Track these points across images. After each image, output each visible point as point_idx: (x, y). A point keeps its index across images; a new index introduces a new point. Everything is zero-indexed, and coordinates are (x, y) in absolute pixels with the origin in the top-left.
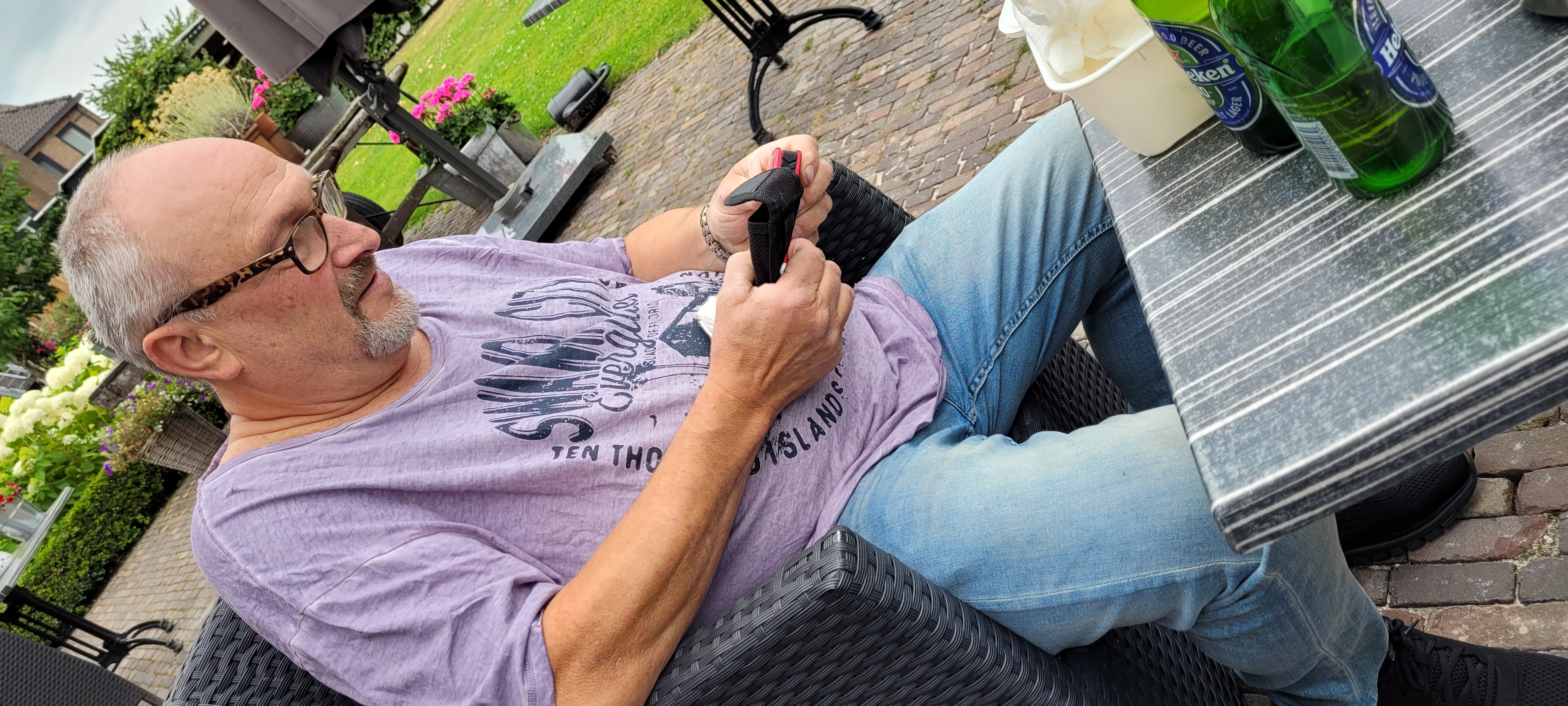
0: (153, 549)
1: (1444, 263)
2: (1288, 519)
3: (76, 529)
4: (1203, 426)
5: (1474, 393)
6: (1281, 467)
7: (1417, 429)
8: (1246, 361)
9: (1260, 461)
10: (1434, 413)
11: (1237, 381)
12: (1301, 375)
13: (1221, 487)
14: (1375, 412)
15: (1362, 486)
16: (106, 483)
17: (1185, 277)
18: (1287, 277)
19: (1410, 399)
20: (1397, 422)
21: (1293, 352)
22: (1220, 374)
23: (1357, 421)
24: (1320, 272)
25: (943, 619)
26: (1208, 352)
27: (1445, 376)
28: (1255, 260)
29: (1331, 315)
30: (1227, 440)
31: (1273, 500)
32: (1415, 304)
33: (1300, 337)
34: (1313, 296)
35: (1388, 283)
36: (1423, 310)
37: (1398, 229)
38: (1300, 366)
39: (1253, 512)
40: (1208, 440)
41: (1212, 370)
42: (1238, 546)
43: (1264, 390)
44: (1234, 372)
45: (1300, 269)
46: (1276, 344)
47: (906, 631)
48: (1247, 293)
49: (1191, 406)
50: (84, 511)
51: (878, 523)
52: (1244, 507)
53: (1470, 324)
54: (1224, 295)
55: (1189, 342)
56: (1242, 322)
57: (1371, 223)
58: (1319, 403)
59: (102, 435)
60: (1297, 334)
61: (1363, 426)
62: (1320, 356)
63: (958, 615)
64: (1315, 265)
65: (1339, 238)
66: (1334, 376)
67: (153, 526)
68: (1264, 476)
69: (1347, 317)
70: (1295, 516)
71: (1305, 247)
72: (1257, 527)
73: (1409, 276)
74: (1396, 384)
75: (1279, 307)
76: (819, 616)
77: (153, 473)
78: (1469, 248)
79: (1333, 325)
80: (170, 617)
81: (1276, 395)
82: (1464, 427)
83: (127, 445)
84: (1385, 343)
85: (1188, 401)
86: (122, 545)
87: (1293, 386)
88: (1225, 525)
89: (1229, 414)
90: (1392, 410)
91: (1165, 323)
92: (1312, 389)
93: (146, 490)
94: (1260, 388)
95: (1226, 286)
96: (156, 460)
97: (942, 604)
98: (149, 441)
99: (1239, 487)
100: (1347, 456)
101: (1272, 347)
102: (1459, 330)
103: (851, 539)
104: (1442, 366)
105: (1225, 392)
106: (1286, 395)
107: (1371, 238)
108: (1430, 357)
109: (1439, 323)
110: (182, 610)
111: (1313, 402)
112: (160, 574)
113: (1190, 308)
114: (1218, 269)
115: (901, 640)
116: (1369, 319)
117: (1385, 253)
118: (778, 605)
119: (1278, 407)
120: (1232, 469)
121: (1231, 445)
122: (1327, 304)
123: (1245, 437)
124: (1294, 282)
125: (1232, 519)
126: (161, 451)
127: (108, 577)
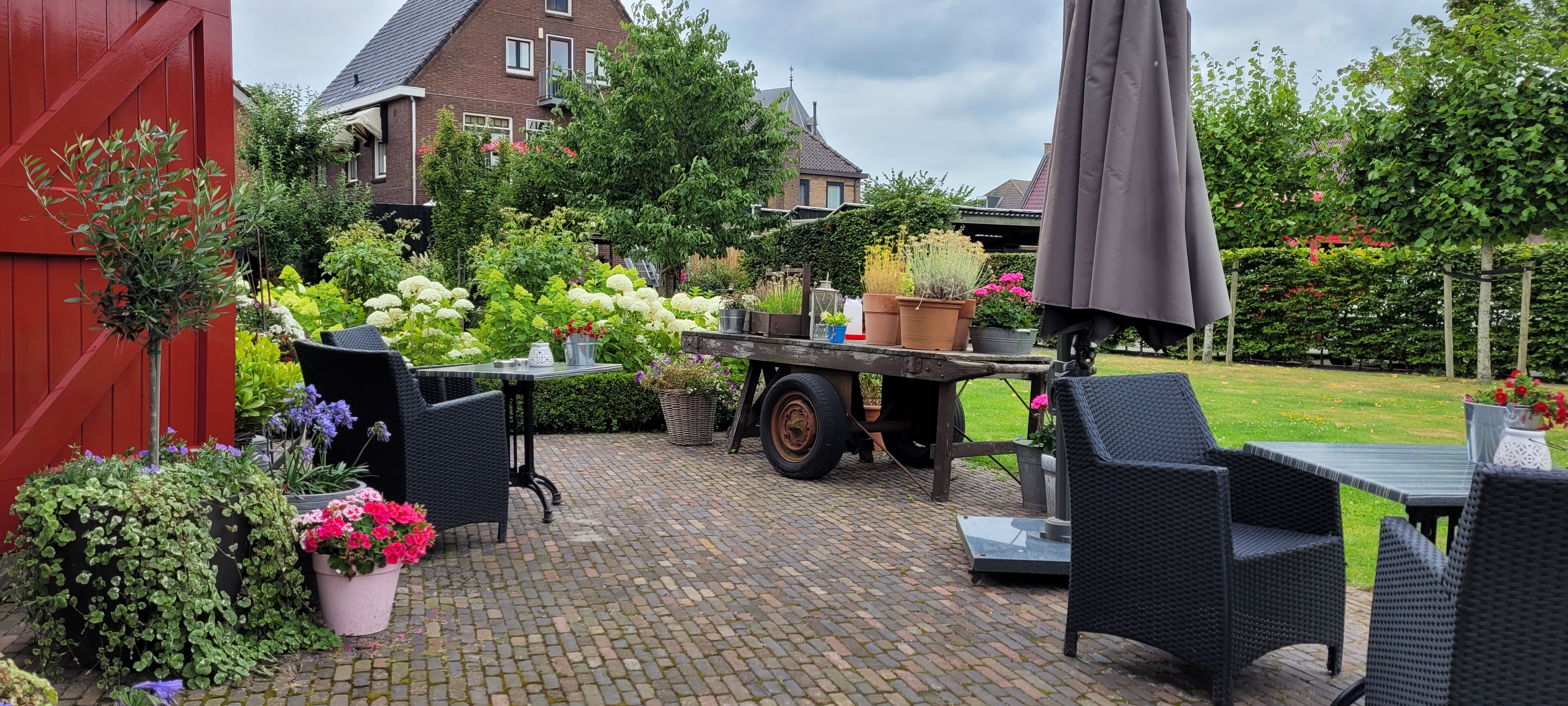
3: (582, 387)
16: (626, 382)
50: (598, 382)
59: (660, 358)
67: (613, 435)
77: (652, 408)
80: (564, 495)
83: (664, 378)
86: (589, 423)
93: (637, 412)
98: (676, 390)
110: (574, 501)
126: (673, 403)
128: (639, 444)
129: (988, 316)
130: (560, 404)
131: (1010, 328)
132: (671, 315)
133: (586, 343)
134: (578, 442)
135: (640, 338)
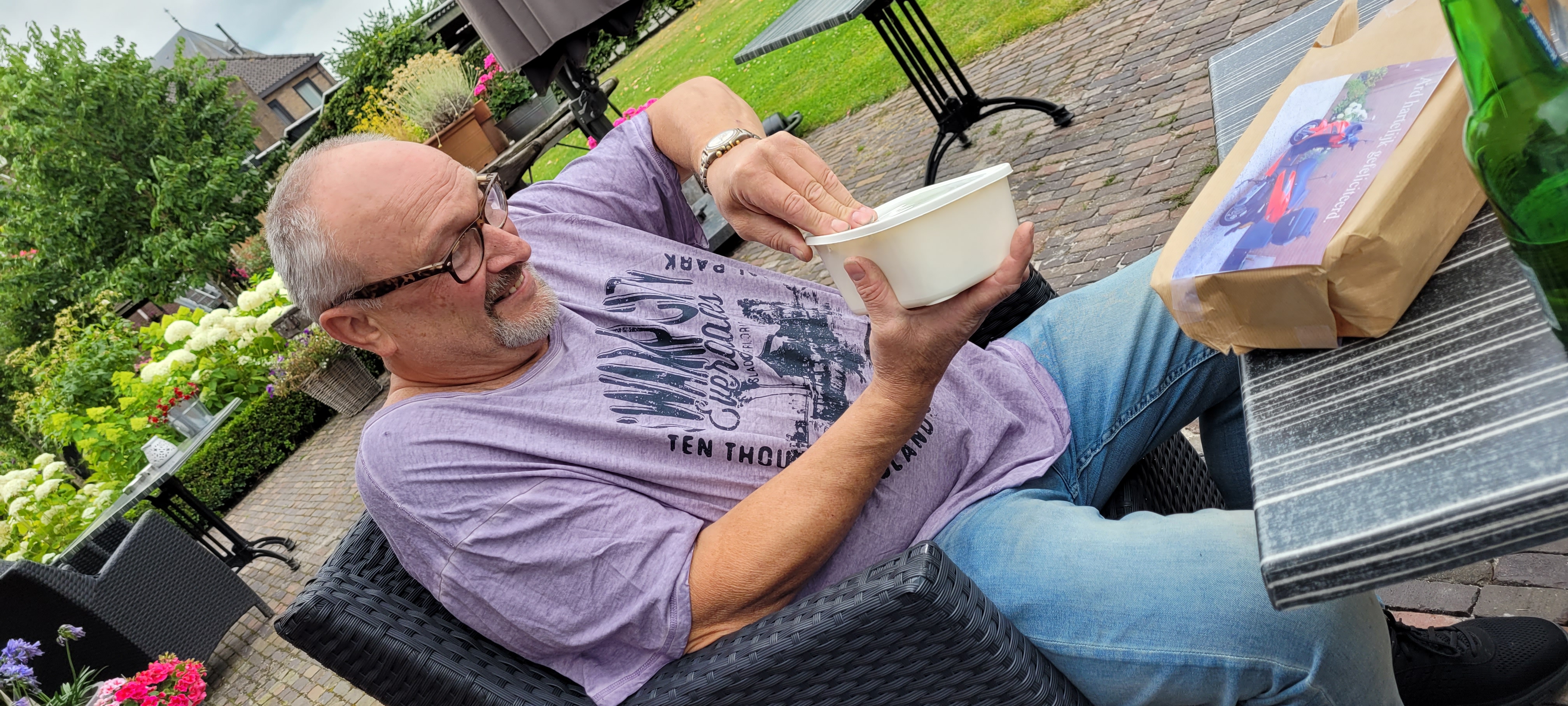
0: (293, 474)
1: (1515, 395)
2: (1327, 587)
3: (231, 440)
4: (1269, 496)
5: (1512, 506)
6: (1329, 539)
7: (1457, 528)
8: (1321, 449)
9: (1312, 532)
10: (1474, 517)
11: (1309, 464)
12: (1366, 468)
13: (1273, 548)
14: (1423, 506)
15: (1399, 570)
16: (266, 405)
17: (1286, 372)
18: (1375, 385)
19: (1455, 501)
20: (1440, 518)
21: (1364, 448)
22: (1296, 456)
23: (1405, 512)
24: (1405, 386)
25: (1006, 647)
26: (1290, 436)
27: (1490, 487)
28: (1351, 367)
29: (1405, 422)
30: (1288, 510)
31: (1316, 566)
32: (1481, 424)
33: (1373, 437)
34: (1393, 404)
35: (1462, 404)
36: (1486, 431)
37: (1483, 361)
38: (1368, 460)
39: (1297, 574)
40: (1272, 508)
41: (1289, 451)
42: (1278, 603)
43: (1330, 475)
44: (1309, 456)
45: (1388, 381)
46: (1351, 439)
47: (970, 649)
48: (1336, 393)
49: (1264, 478)
50: (241, 425)
51: (966, 544)
52: (1288, 567)
53: (1523, 448)
54: (1316, 392)
55: (1276, 426)
56: (1326, 416)
57: (1461, 352)
58: (1376, 492)
59: (274, 361)
60: (1371, 433)
61: (1408, 517)
62: (1387, 454)
63: (1020, 648)
64: (1402, 379)
65: (1429, 360)
66: (1395, 473)
67: (296, 454)
68: (1312, 544)
69: (1419, 427)
70: (1334, 586)
71: (1398, 364)
72: (1297, 588)
73: (1482, 402)
74: (1447, 487)
75: (1362, 409)
76: (894, 615)
77: (308, 405)
78: (1540, 386)
79: (1404, 432)
80: (294, 537)
81: (1340, 480)
82: (1499, 535)
83: (293, 374)
84: (1446, 453)
85: (1262, 474)
86: (266, 464)
87: (1357, 475)
88: (1269, 581)
89: (1295, 490)
90: (1437, 508)
91: (1258, 407)
92: (1373, 481)
93: (299, 419)
94: (1327, 472)
95: (1320, 385)
96: (314, 394)
97: (1008, 635)
98: (313, 375)
99: (1289, 549)
100: (1389, 540)
101: (1346, 441)
102: (1513, 452)
103: (937, 554)
104: (1490, 479)
105: (1296, 472)
106: (1349, 482)
107: (1457, 365)
108: (1481, 470)
109: (1497, 444)
110: (306, 534)
111: (1370, 491)
112: (293, 497)
113: (1284, 398)
114: (1316, 369)
115: (963, 656)
116: (1438, 431)
117: (1467, 379)
118: (859, 598)
119: (1339, 491)
120: (1286, 535)
121: (1291, 516)
122: (1405, 413)
123: (1303, 511)
124: (1380, 391)
125: (1276, 576)
126: (320, 386)
127: (247, 490)
128: (323, 442)
129: (501, 105)
130: (226, 471)
131: (525, 101)
132: (250, 319)
133: (188, 408)
134: (271, 485)
135: (243, 360)
